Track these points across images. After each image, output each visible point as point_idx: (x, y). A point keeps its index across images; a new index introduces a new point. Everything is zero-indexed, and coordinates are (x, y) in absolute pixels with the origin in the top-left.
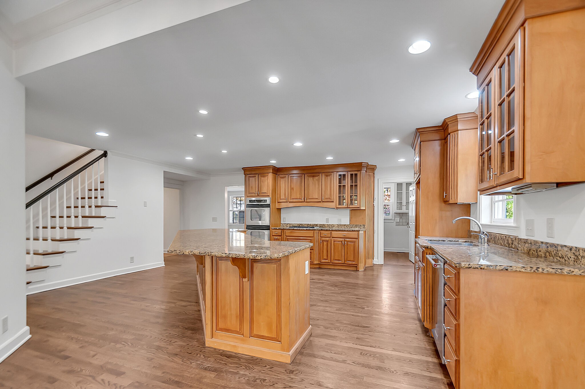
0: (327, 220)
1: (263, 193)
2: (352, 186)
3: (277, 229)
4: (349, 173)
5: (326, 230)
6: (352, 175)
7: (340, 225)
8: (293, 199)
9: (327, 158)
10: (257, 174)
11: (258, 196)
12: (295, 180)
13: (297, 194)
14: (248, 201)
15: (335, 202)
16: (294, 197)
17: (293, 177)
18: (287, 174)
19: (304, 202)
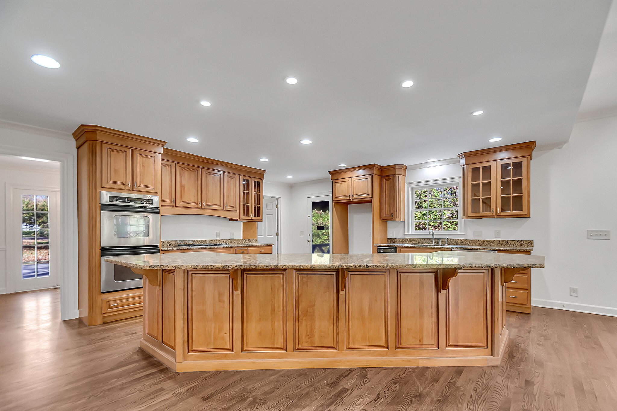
0: (218, 235)
1: (144, 186)
2: (244, 193)
3: (173, 250)
4: (253, 180)
5: (243, 246)
6: (255, 182)
7: (233, 240)
8: (184, 202)
9: (260, 160)
10: (128, 148)
11: (133, 190)
12: (186, 173)
13: (191, 196)
14: (105, 197)
15: (238, 212)
16: (186, 199)
17: (183, 169)
18: (173, 162)
19: (201, 208)
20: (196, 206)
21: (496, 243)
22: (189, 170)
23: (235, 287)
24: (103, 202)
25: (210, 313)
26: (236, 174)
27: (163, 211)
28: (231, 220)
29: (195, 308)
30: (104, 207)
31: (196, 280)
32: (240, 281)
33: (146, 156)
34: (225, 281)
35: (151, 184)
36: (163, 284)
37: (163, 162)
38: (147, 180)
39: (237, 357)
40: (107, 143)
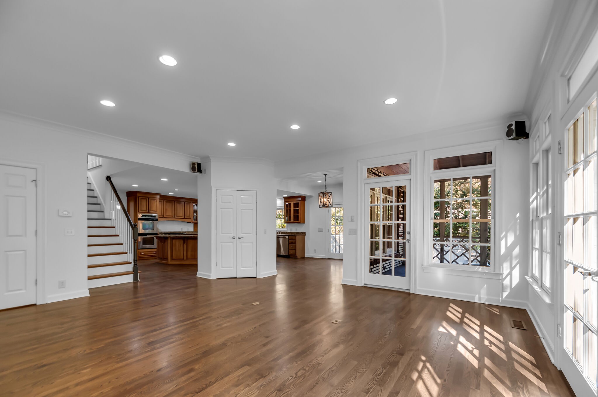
0: (182, 229)
1: (153, 211)
8: (167, 216)
10: (147, 197)
11: (149, 212)
12: (168, 204)
13: (169, 213)
14: (140, 216)
15: (191, 219)
16: (168, 214)
17: (167, 202)
18: (163, 200)
19: (174, 218)
20: (172, 217)
21: (296, 233)
22: (169, 202)
23: (184, 243)
24: (139, 217)
25: (177, 249)
26: (190, 202)
27: (159, 219)
28: (188, 223)
29: (174, 248)
30: (140, 219)
31: (174, 241)
32: (186, 241)
33: (153, 200)
34: (182, 241)
35: (155, 210)
36: (164, 242)
37: (160, 200)
38: (154, 208)
39: (185, 261)
40: (140, 196)
